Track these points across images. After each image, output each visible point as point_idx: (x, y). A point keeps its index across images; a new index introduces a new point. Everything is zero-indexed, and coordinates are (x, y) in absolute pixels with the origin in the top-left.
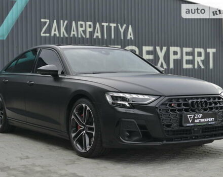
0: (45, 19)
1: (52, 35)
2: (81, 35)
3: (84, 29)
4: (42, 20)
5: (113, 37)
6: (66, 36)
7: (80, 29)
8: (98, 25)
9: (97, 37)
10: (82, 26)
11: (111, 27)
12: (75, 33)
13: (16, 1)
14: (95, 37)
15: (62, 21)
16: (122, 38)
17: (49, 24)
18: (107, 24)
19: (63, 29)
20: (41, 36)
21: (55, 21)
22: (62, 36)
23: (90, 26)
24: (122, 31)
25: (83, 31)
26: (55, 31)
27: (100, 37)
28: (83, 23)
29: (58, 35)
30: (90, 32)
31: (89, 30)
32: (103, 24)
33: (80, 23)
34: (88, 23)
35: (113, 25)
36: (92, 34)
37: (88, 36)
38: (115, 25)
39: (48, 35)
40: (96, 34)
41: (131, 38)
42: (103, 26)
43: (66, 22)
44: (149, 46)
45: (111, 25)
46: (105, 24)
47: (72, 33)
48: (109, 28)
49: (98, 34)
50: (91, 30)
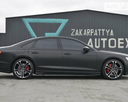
0: (73, 29)
1: (76, 35)
2: (88, 34)
3: (89, 32)
4: (72, 30)
5: (103, 35)
6: (82, 35)
7: (88, 32)
8: (96, 30)
9: (96, 35)
10: (89, 31)
11: (102, 31)
12: (86, 34)
13: (61, 23)
14: (94, 35)
15: (80, 30)
16: (108, 35)
17: (75, 31)
18: (101, 30)
19: (80, 33)
20: (71, 36)
21: (77, 30)
22: (80, 35)
23: (92, 31)
24: (108, 32)
25: (89, 33)
26: (77, 33)
27: (97, 35)
28: (89, 30)
29: (78, 35)
30: (92, 33)
31: (92, 32)
32: (98, 30)
33: (88, 30)
34: (91, 30)
35: (103, 30)
36: (93, 34)
37: (91, 35)
38: (104, 30)
39: (74, 35)
40: (95, 34)
41: (112, 35)
42: (99, 31)
43: (82, 30)
44: (121, 38)
45: (102, 30)
46: (100, 30)
47: (84, 34)
48: (101, 31)
49: (96, 34)
50: (93, 32)
